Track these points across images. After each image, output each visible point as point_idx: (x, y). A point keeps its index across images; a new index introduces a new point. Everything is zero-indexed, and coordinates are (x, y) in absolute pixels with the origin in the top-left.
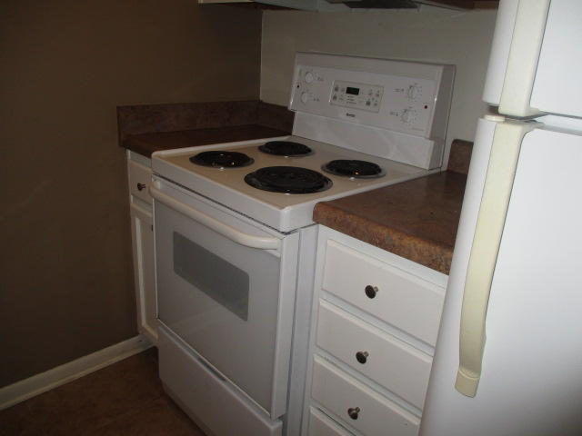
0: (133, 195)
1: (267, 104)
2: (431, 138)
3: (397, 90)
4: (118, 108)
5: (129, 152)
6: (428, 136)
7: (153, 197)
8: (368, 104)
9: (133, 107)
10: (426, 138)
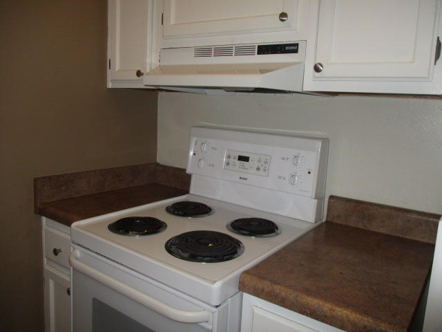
0: (47, 257)
1: (164, 166)
2: (315, 198)
3: (283, 159)
4: (36, 180)
5: (44, 219)
6: (314, 196)
7: (71, 266)
8: (258, 169)
9: (50, 178)
10: (312, 198)
